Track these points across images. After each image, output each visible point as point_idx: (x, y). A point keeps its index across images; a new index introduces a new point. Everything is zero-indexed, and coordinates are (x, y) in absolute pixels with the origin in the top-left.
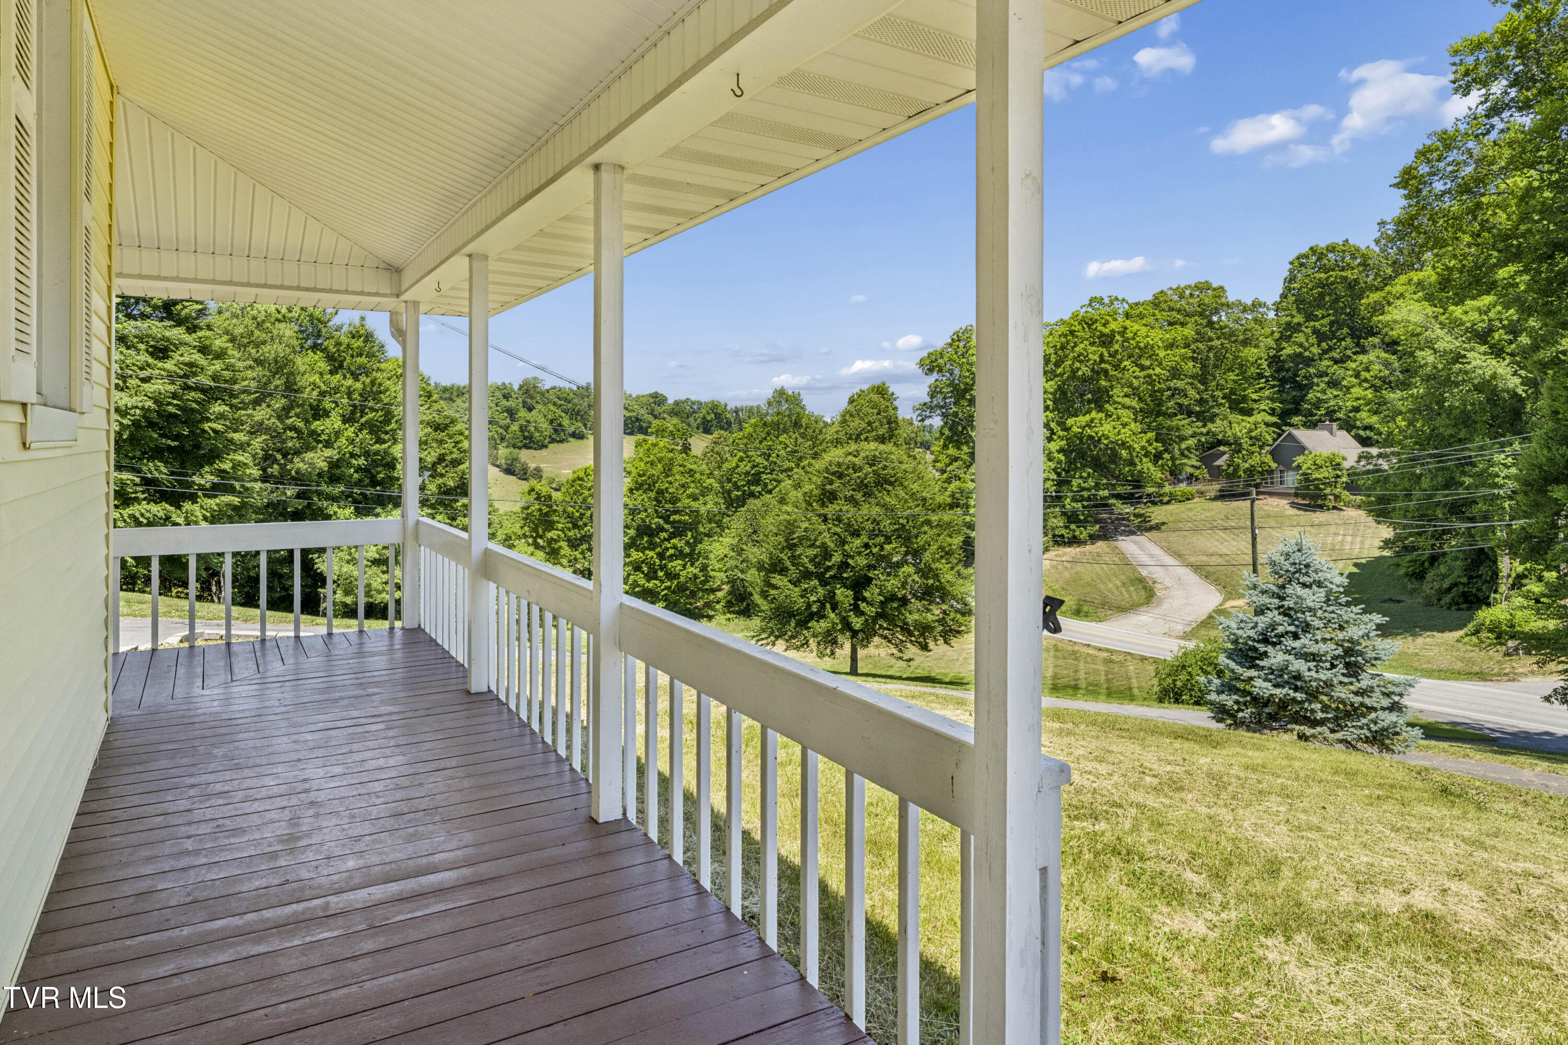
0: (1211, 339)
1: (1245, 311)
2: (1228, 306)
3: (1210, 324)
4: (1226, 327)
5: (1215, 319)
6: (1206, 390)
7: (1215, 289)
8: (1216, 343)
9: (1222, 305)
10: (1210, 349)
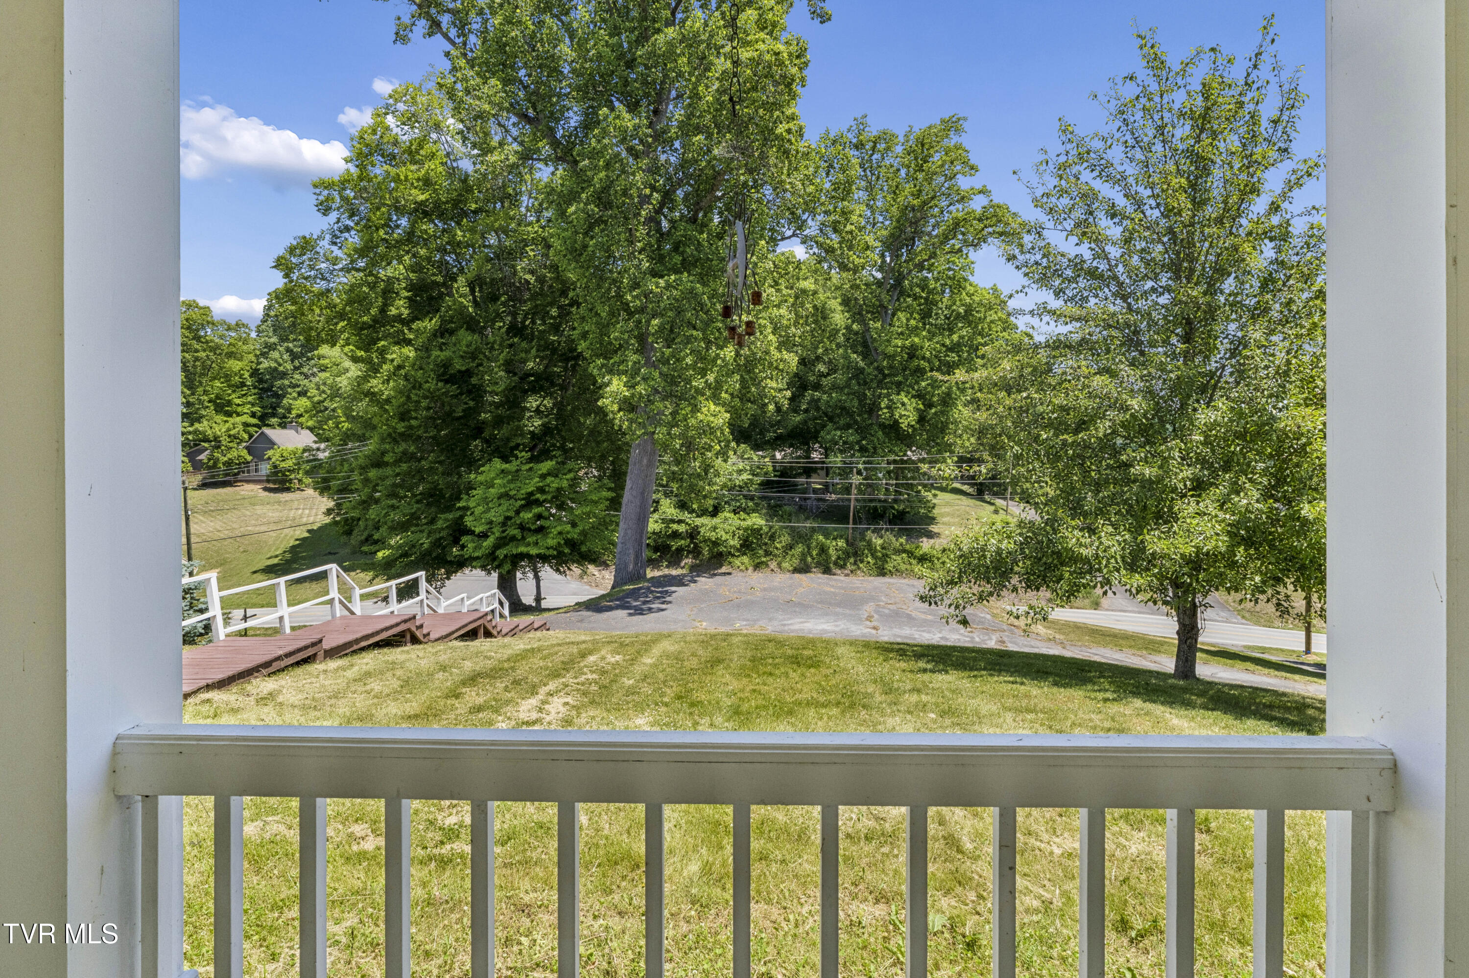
0: (197, 351)
1: (229, 329)
2: (213, 324)
3: (198, 338)
4: (212, 341)
5: (202, 333)
6: (193, 394)
7: (202, 308)
8: (202, 354)
9: (208, 322)
10: (197, 359)
